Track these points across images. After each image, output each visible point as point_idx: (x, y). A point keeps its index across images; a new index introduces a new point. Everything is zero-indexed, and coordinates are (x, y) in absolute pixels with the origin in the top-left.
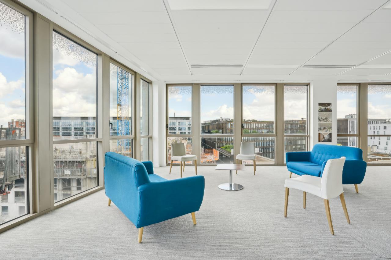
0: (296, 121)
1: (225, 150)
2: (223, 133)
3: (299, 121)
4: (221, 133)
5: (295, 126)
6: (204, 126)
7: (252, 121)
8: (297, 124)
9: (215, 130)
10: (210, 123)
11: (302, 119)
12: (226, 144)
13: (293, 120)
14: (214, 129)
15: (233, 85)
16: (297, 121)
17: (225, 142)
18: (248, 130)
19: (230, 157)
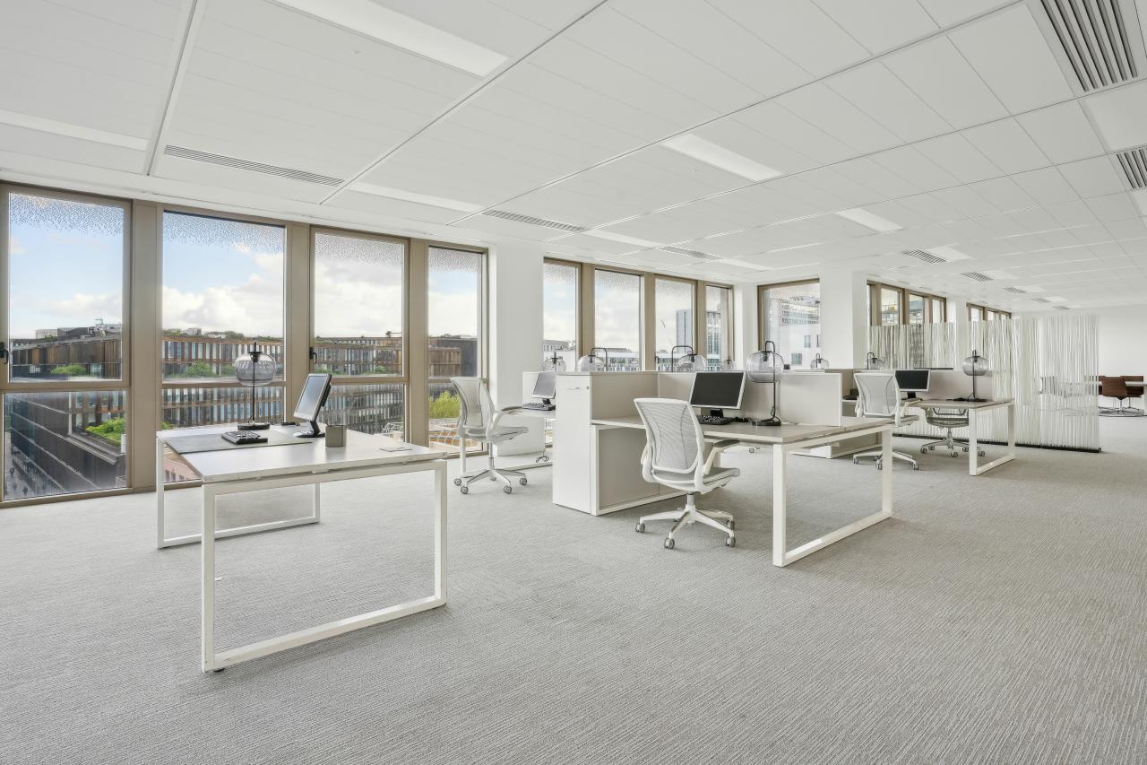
0: (370, 339)
1: (104, 439)
2: (104, 374)
3: (379, 339)
4: (97, 374)
5: (366, 355)
6: (23, 351)
7: (223, 337)
8: (372, 348)
9: (71, 367)
10: (54, 339)
11: (388, 333)
12: (113, 416)
13: (363, 337)
14: (67, 362)
15: (283, 227)
16: (374, 340)
17: (109, 408)
18: (208, 365)
19: (112, 461)
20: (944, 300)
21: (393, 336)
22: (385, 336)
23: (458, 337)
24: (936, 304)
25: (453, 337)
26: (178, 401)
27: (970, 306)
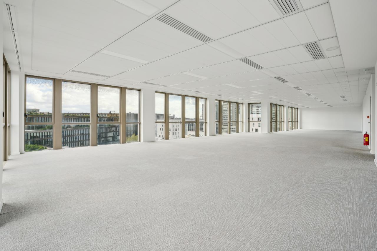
20: (284, 106)
21: (112, 113)
22: (109, 113)
24: (282, 107)
26: (44, 137)
27: (289, 107)
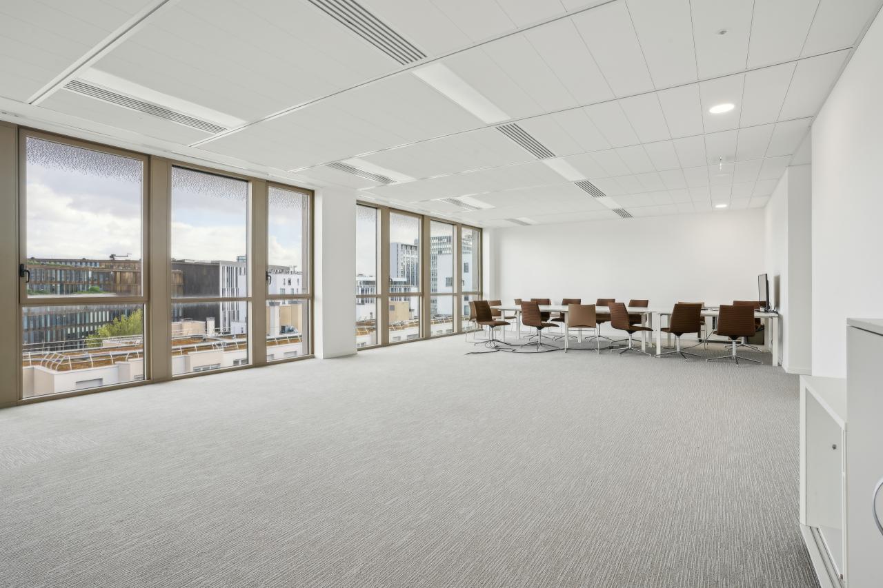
3: (100, 261)
11: (112, 256)
13: (84, 259)
23: (183, 261)
25: (178, 261)
